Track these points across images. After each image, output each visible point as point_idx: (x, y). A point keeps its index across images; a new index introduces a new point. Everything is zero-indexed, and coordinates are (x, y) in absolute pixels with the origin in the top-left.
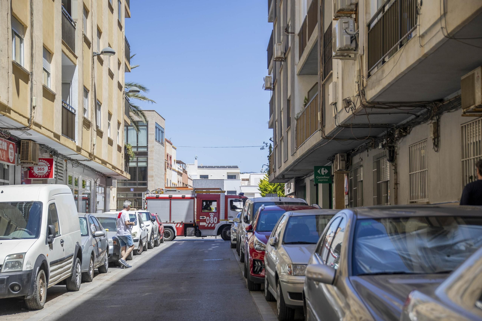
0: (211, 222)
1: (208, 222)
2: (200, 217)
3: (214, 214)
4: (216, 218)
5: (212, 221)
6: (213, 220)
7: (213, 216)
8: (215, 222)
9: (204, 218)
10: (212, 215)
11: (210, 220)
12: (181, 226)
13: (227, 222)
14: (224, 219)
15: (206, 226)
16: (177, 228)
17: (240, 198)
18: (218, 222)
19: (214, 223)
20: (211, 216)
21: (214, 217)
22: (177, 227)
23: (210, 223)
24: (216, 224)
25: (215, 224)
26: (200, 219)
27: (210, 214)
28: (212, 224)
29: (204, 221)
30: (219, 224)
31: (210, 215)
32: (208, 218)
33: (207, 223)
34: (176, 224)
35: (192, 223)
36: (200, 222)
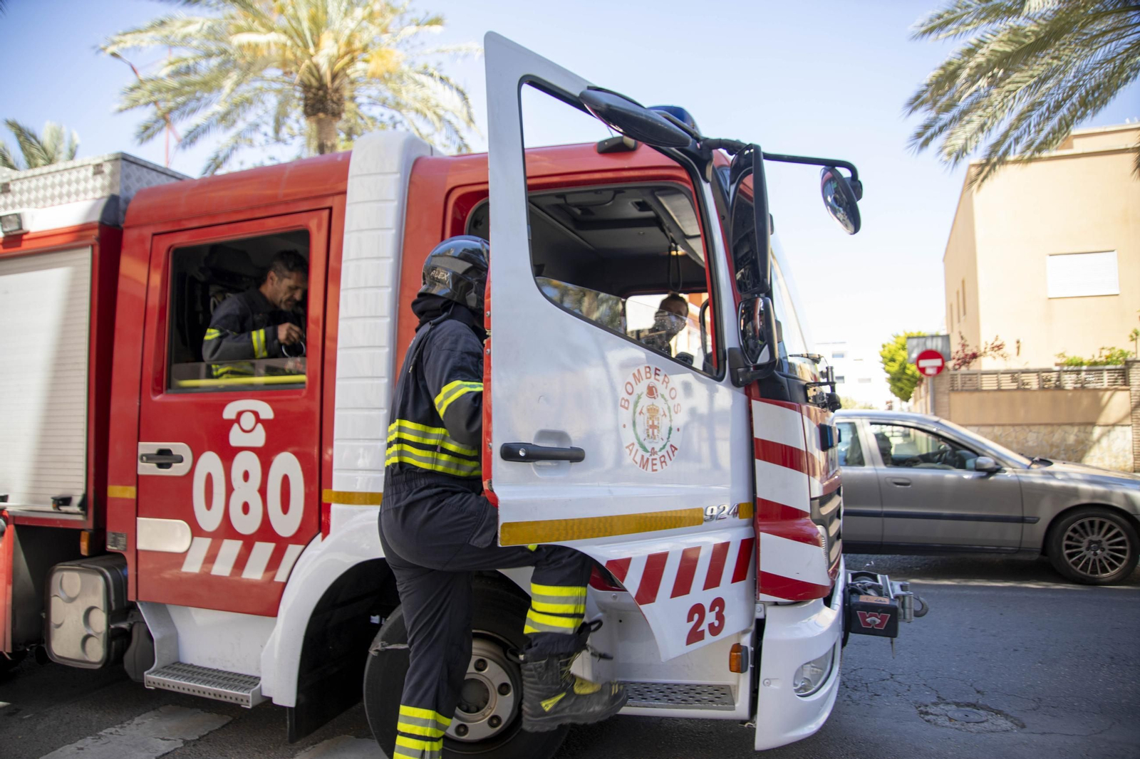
0: (240, 522)
1: (210, 520)
2: (136, 457)
3: (267, 412)
4: (286, 463)
5: (246, 508)
6: (263, 491)
7: (260, 437)
8: (286, 525)
9: (175, 470)
10: (248, 421)
11: (230, 489)
15: (192, 566)
19: (266, 532)
20: (236, 438)
21: (266, 456)
23: (227, 530)
24: (293, 550)
25: (281, 545)
26: (139, 481)
27: (230, 411)
28: (249, 543)
30: (317, 548)
31: (230, 423)
32: (210, 462)
33: (197, 531)
35: (80, 518)
36: (138, 508)
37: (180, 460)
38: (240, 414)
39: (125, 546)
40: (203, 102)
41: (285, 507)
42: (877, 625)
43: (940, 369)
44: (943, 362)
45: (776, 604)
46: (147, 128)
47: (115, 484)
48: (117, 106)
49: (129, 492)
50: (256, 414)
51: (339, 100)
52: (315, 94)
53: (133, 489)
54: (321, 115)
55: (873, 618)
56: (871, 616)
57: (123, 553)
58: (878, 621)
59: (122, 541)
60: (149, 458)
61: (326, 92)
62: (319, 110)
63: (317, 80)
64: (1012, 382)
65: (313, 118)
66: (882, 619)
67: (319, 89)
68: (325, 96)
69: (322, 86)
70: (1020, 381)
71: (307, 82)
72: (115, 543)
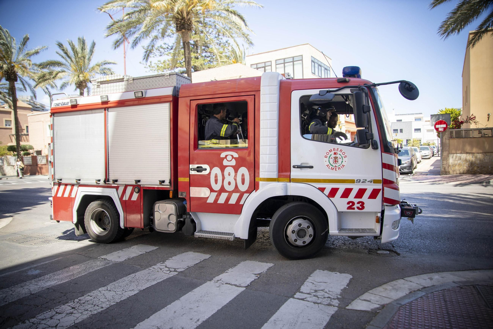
0: (227, 187)
1: (217, 187)
2: (189, 169)
3: (236, 155)
4: (243, 170)
5: (229, 183)
6: (235, 178)
7: (233, 163)
9: (204, 173)
10: (229, 158)
11: (224, 178)
12: (135, 197)
13: (286, 188)
14: (275, 175)
15: (211, 200)
16: (124, 203)
17: (341, 85)
18: (254, 186)
19: (236, 189)
20: (225, 163)
21: (236, 168)
22: (124, 199)
23: (222, 190)
24: (246, 195)
25: (243, 194)
26: (190, 176)
27: (223, 155)
28: (231, 193)
29: (204, 182)
30: (254, 194)
31: (223, 159)
32: (217, 170)
33: (212, 190)
34: (121, 189)
35: (169, 187)
36: (190, 184)
37: (206, 170)
38: (226, 156)
39: (186, 196)
40: (137, 28)
41: (243, 183)
42: (409, 215)
43: (445, 129)
44: (447, 126)
45: (387, 206)
46: (117, 42)
47: (181, 177)
48: (106, 34)
49: (187, 180)
50: (232, 156)
51: (190, 23)
52: (180, 22)
53: (188, 179)
54: (183, 30)
55: (409, 212)
56: (408, 212)
57: (185, 198)
58: (410, 213)
59: (184, 194)
60: (194, 170)
61: (185, 21)
62: (182, 28)
63: (181, 16)
64: (479, 134)
65: (180, 32)
66: (411, 213)
67: (182, 20)
68: (184, 22)
69: (183, 18)
70: (483, 133)
71: (177, 17)
72: (182, 195)
